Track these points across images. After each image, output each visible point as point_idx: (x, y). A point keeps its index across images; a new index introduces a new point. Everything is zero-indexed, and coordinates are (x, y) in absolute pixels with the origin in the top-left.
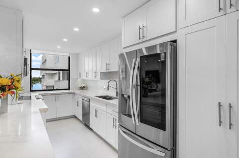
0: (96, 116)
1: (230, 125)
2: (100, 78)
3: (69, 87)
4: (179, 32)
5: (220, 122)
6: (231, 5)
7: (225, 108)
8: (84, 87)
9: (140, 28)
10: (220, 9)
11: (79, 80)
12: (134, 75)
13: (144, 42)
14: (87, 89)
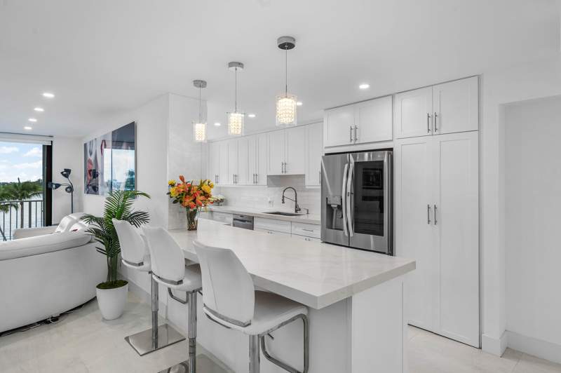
1: (436, 222)
2: (268, 184)
4: (395, 141)
5: (429, 221)
6: (436, 129)
7: (433, 208)
9: (351, 129)
10: (429, 130)
12: (347, 184)
13: (355, 144)
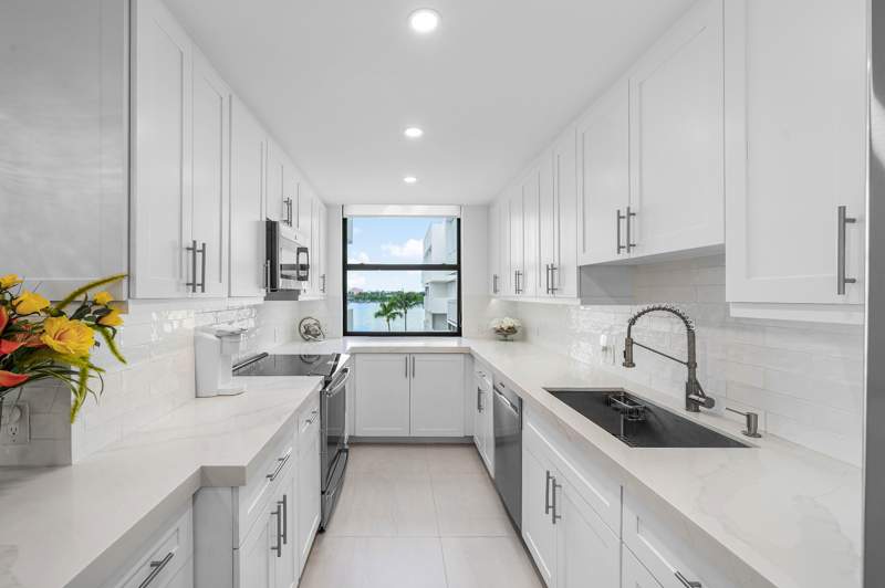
0: (551, 507)
2: (580, 295)
3: (460, 329)
8: (512, 330)
11: (493, 301)
14: (524, 338)
